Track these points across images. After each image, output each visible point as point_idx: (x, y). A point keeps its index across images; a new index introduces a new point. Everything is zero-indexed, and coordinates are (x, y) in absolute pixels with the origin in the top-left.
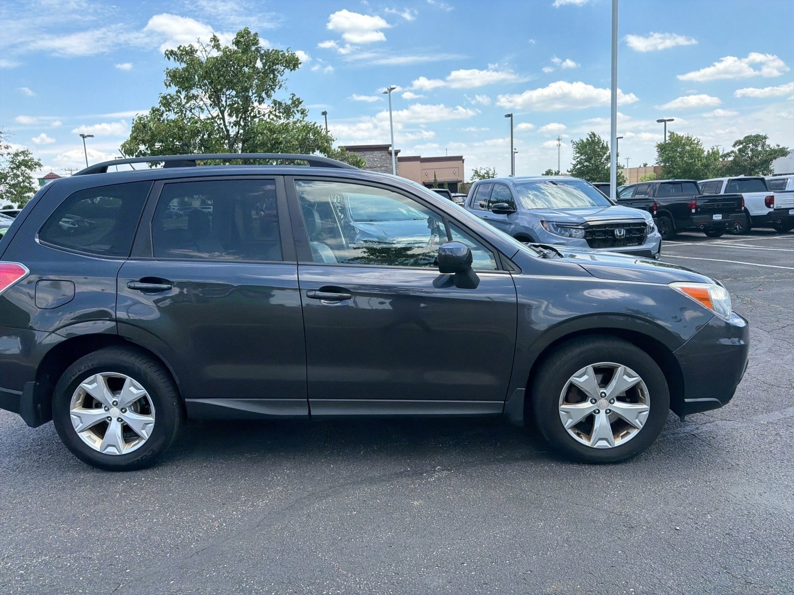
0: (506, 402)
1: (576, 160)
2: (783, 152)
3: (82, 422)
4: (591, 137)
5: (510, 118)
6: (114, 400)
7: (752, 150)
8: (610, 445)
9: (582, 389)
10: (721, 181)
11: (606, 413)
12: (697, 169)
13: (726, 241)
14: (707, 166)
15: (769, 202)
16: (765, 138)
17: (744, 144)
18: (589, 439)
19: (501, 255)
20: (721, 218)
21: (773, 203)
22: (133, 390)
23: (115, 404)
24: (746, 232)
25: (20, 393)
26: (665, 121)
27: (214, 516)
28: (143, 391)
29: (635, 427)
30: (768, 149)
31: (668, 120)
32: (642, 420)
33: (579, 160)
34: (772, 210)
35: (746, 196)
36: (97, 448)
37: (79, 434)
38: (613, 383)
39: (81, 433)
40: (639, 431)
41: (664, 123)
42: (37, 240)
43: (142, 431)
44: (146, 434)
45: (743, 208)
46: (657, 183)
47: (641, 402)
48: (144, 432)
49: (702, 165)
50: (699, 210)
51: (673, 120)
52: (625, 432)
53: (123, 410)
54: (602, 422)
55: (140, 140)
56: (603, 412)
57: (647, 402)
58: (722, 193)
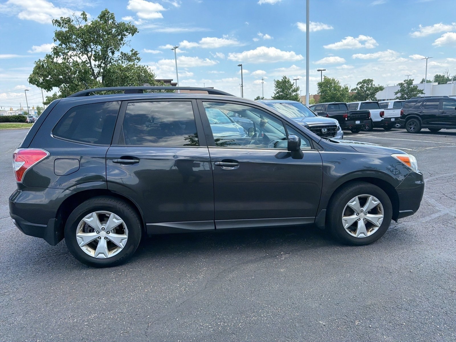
0: (317, 217)
1: (276, 91)
2: (381, 89)
3: (83, 241)
4: (284, 79)
5: (241, 66)
6: (102, 227)
7: (366, 87)
8: (365, 236)
9: (353, 209)
10: (357, 103)
11: (363, 220)
12: (338, 96)
13: (362, 135)
14: (342, 95)
15: (382, 114)
16: (372, 81)
17: (363, 84)
18: (355, 234)
19: (313, 141)
20: (359, 123)
21: (384, 115)
22: (115, 220)
23: (103, 229)
24: (371, 130)
25: (46, 226)
26: (321, 70)
27: (178, 285)
28: (121, 220)
29: (377, 226)
30: (374, 87)
31: (323, 70)
32: (380, 223)
33: (277, 91)
34: (383, 119)
35: (371, 111)
36: (93, 255)
37: (81, 248)
38: (367, 205)
39: (83, 247)
40: (379, 228)
41: (321, 71)
42: (52, 136)
43: (120, 244)
44: (122, 245)
45: (370, 118)
46: (327, 104)
47: (379, 213)
48: (121, 244)
49: (340, 95)
50: (349, 118)
51: (325, 70)
52: (372, 229)
53: (108, 232)
54: (361, 224)
55: (40, 75)
56: (362, 219)
57: (382, 214)
58: (358, 110)
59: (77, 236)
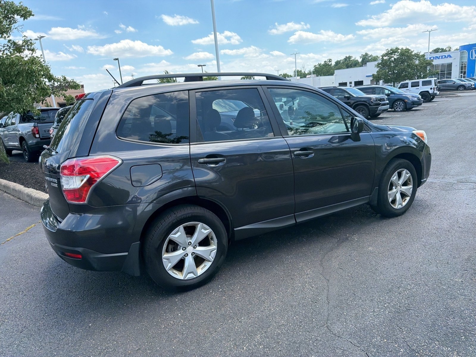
0: (371, 196)
6: (189, 241)
8: (402, 206)
9: (394, 183)
11: (400, 192)
18: (396, 205)
22: (202, 231)
23: (190, 244)
25: (126, 254)
26: (202, 66)
28: (209, 230)
37: (169, 272)
38: (402, 178)
40: (410, 197)
43: (209, 256)
44: (212, 258)
52: (404, 199)
53: (195, 247)
54: (398, 196)
59: (163, 258)
